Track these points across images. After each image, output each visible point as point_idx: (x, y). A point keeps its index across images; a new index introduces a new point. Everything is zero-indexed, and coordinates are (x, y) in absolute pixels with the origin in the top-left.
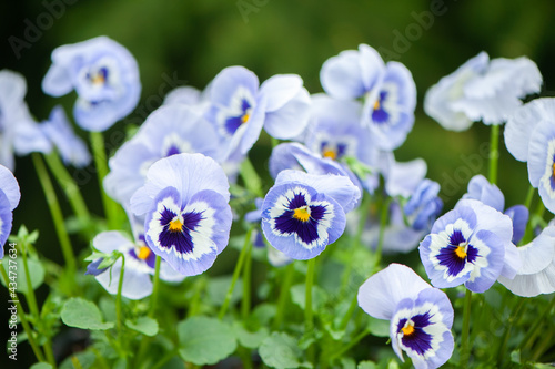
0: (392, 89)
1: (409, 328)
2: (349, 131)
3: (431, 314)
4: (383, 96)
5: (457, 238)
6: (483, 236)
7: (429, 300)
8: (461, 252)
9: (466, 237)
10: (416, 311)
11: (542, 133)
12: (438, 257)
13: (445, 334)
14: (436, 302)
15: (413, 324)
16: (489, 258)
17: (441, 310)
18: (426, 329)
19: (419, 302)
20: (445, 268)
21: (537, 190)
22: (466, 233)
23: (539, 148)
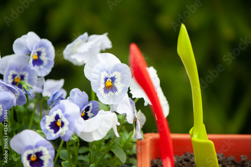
0: (43, 50)
1: (33, 158)
2: (25, 69)
3: (43, 151)
4: (39, 53)
5: (57, 117)
6: (67, 116)
7: (42, 145)
8: (59, 124)
9: (60, 117)
10: (36, 150)
11: (98, 69)
12: (50, 126)
13: (50, 160)
14: (45, 146)
15: (35, 156)
16: (69, 126)
17: (48, 149)
18: (42, 158)
19: (37, 146)
20: (52, 131)
21: (96, 94)
22: (61, 115)
23: (97, 76)
